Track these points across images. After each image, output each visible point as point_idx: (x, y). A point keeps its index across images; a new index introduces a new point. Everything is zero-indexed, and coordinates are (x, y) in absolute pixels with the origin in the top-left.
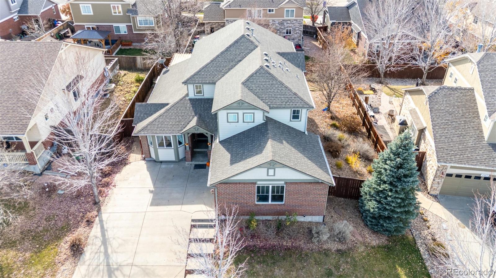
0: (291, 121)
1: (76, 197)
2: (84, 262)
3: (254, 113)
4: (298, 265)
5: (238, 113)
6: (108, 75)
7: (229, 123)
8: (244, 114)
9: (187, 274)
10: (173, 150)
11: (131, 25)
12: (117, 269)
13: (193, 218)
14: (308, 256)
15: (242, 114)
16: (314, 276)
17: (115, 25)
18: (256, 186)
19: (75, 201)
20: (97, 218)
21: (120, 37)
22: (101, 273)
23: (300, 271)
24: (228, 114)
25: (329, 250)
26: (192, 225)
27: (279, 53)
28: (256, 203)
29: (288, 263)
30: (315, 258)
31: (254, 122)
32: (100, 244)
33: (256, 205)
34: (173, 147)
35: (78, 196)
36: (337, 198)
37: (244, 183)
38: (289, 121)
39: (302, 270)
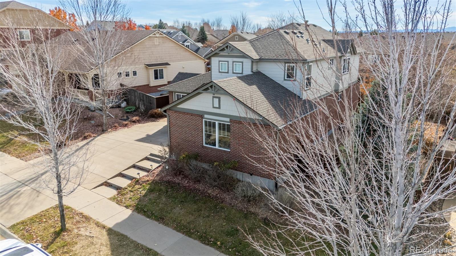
0: (285, 80)
1: (96, 126)
3: (242, 62)
4: (205, 212)
5: (228, 62)
7: (220, 74)
8: (233, 62)
9: (104, 185)
13: (152, 153)
14: (224, 209)
16: (212, 229)
18: (203, 120)
19: (94, 128)
20: (93, 138)
23: (202, 218)
24: (219, 61)
26: (146, 157)
28: (204, 145)
29: (196, 207)
30: (229, 214)
31: (242, 73)
33: (203, 146)
35: (99, 126)
37: (192, 114)
38: (283, 79)
39: (204, 217)
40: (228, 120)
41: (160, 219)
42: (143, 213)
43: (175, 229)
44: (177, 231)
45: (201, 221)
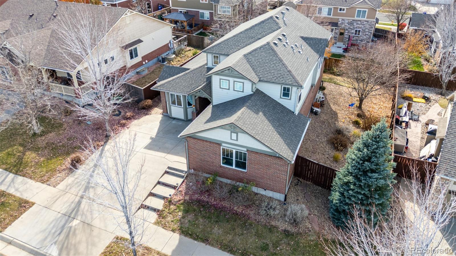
0: (281, 98)
1: (96, 129)
2: (75, 175)
3: (243, 83)
4: (238, 230)
5: (229, 81)
6: (172, 47)
7: (221, 89)
8: (234, 81)
9: (141, 207)
10: (183, 109)
11: (213, 13)
12: (93, 187)
13: (169, 166)
14: (252, 226)
15: (233, 82)
16: (248, 246)
17: (201, 11)
18: (221, 147)
19: (94, 132)
20: (102, 147)
21: (203, 22)
22: (81, 187)
23: (238, 236)
24: (220, 79)
25: (275, 227)
26: (166, 171)
27: (302, 38)
28: (222, 164)
29: (229, 226)
30: (257, 230)
31: (243, 92)
32: (93, 165)
33: (221, 167)
34: (182, 107)
35: (98, 129)
36: (315, 186)
37: (210, 142)
38: (279, 97)
39: (239, 236)
40: (245, 149)
41: (205, 240)
42: (190, 237)
43: (220, 248)
44: (223, 250)
45: (238, 239)
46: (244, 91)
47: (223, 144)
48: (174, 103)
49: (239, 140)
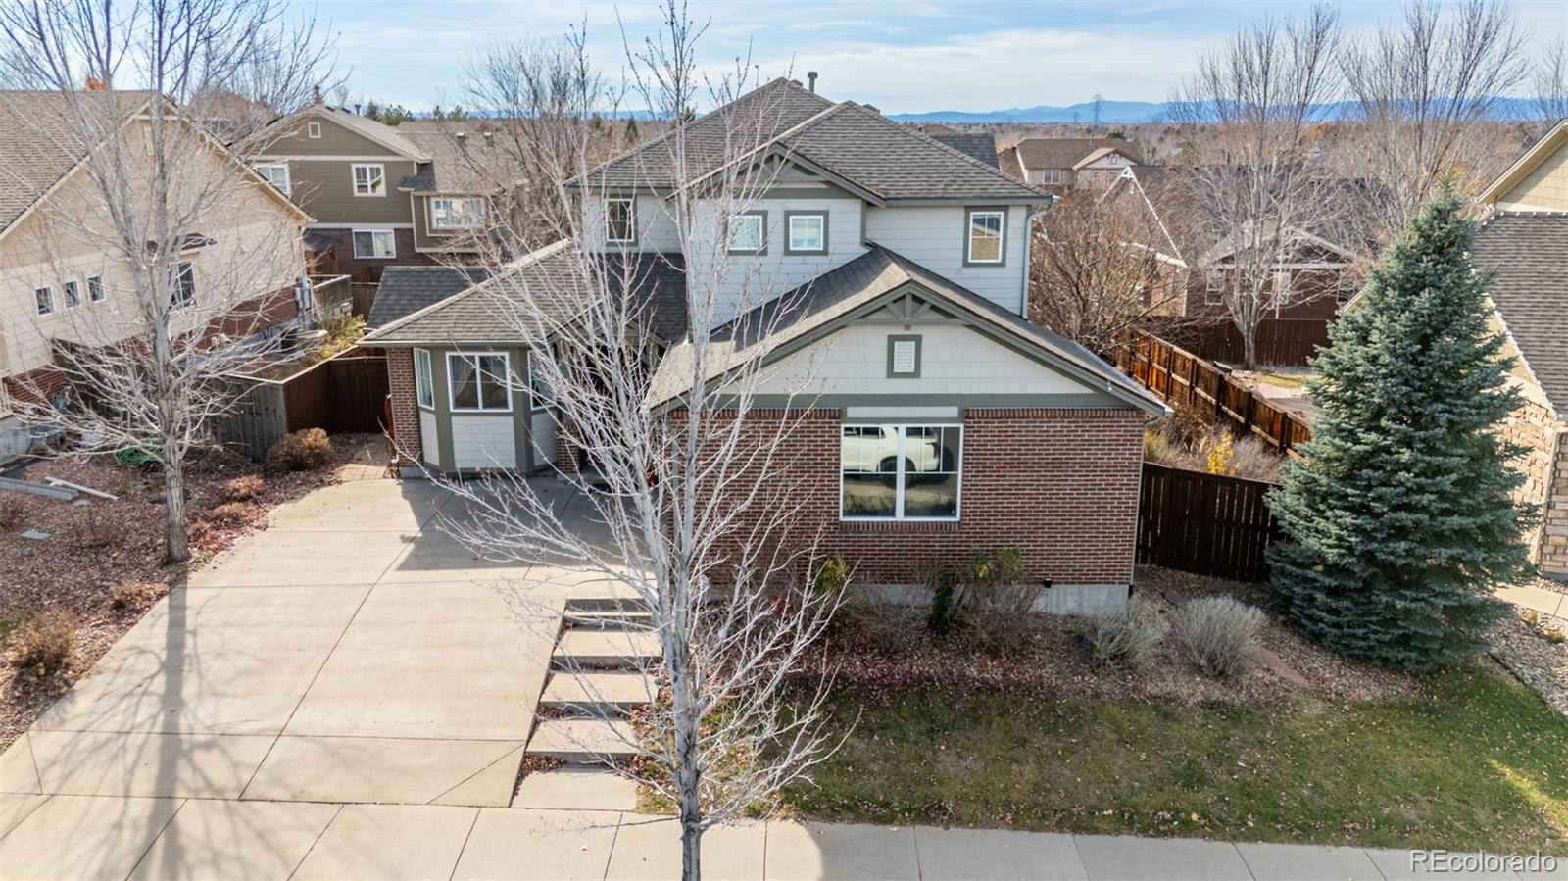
0: (967, 264)
2: (63, 722)
3: (826, 214)
4: (1041, 741)
5: (765, 214)
6: (307, 305)
7: (730, 259)
8: (787, 214)
9: (531, 770)
10: (510, 420)
11: (411, 230)
12: (208, 746)
13: (570, 597)
14: (1084, 713)
15: (781, 217)
16: (1124, 783)
17: (357, 228)
18: (843, 426)
19: (85, 558)
20: (165, 600)
21: (370, 268)
22: (130, 758)
23: (1056, 763)
24: (726, 214)
25: (1172, 700)
26: (565, 621)
28: (842, 519)
29: (995, 735)
30: (1113, 721)
31: (825, 252)
32: (155, 668)
33: (844, 527)
34: (510, 409)
36: (1170, 572)
37: (793, 413)
38: (961, 263)
39: (1062, 759)
40: (953, 411)
41: (929, 812)
42: (852, 816)
43: (1017, 825)
44: (1033, 829)
45: (1065, 772)
46: (831, 250)
47: (853, 412)
48: (466, 400)
49: (922, 376)
